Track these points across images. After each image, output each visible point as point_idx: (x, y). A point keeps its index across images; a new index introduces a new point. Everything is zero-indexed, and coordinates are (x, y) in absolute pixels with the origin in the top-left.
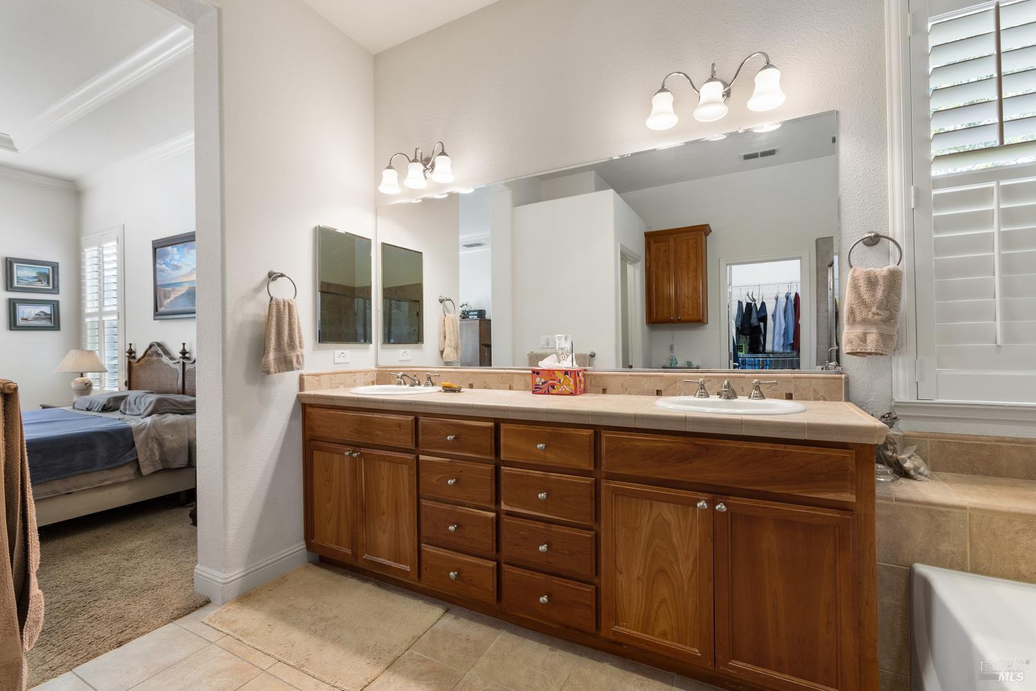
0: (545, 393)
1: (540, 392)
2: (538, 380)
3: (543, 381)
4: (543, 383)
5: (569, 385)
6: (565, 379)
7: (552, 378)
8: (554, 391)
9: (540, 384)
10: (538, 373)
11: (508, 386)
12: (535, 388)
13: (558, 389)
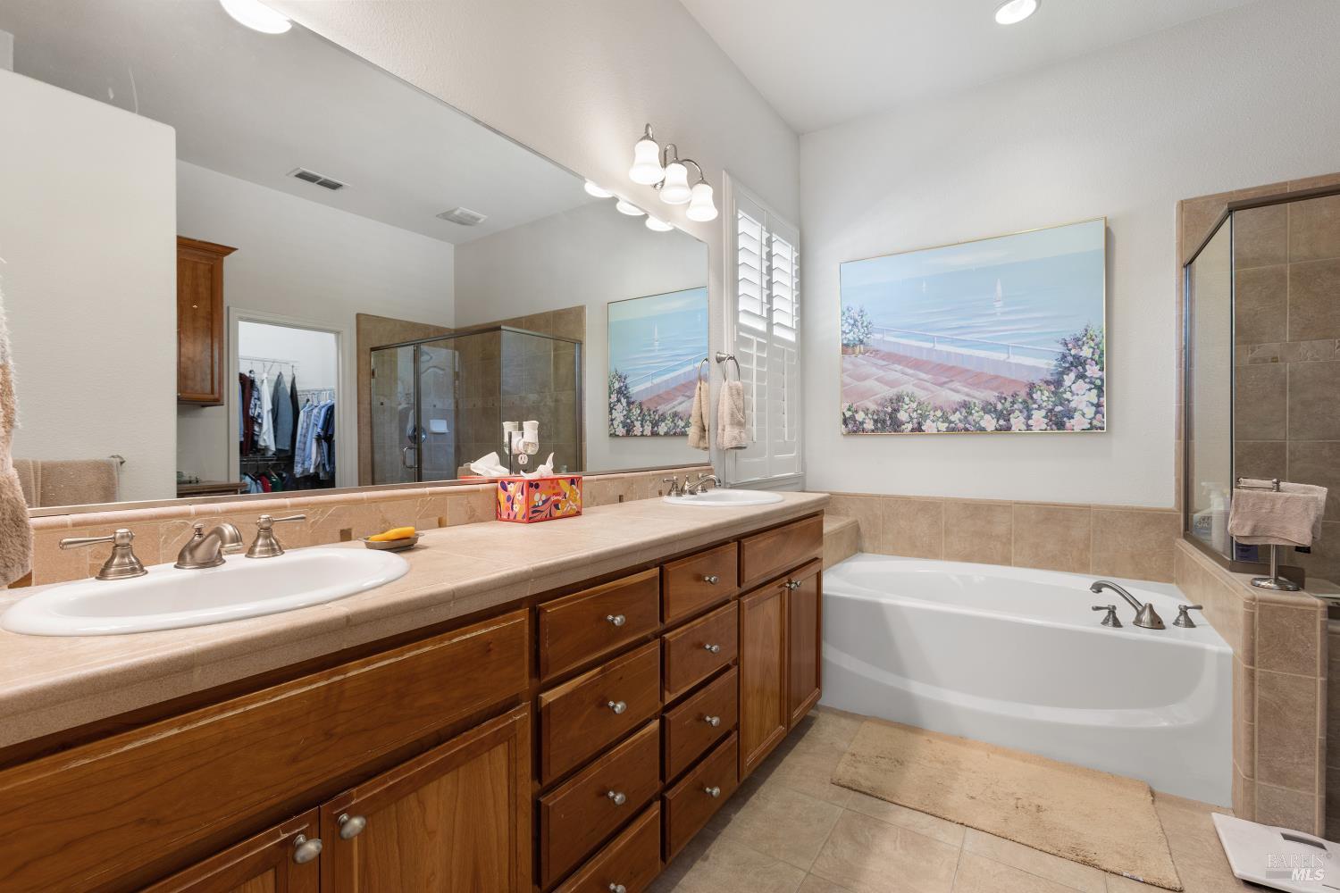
0: (546, 519)
1: (538, 518)
2: (538, 498)
3: (544, 498)
4: (544, 502)
5: (574, 501)
6: (572, 490)
7: (556, 491)
8: (559, 513)
9: (540, 503)
10: (537, 486)
11: (435, 520)
12: (533, 512)
13: (566, 507)
